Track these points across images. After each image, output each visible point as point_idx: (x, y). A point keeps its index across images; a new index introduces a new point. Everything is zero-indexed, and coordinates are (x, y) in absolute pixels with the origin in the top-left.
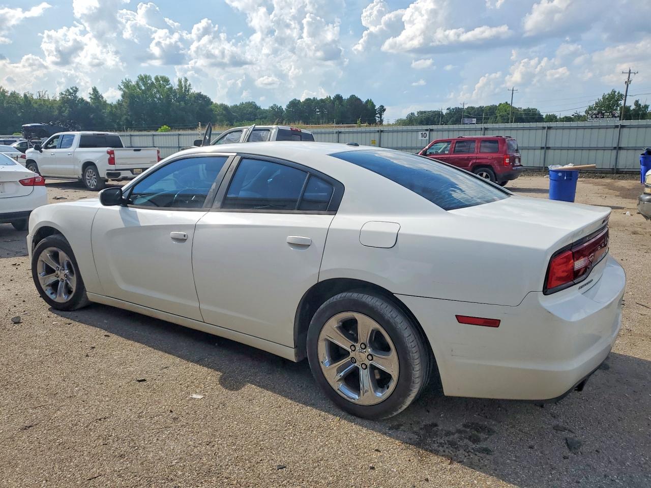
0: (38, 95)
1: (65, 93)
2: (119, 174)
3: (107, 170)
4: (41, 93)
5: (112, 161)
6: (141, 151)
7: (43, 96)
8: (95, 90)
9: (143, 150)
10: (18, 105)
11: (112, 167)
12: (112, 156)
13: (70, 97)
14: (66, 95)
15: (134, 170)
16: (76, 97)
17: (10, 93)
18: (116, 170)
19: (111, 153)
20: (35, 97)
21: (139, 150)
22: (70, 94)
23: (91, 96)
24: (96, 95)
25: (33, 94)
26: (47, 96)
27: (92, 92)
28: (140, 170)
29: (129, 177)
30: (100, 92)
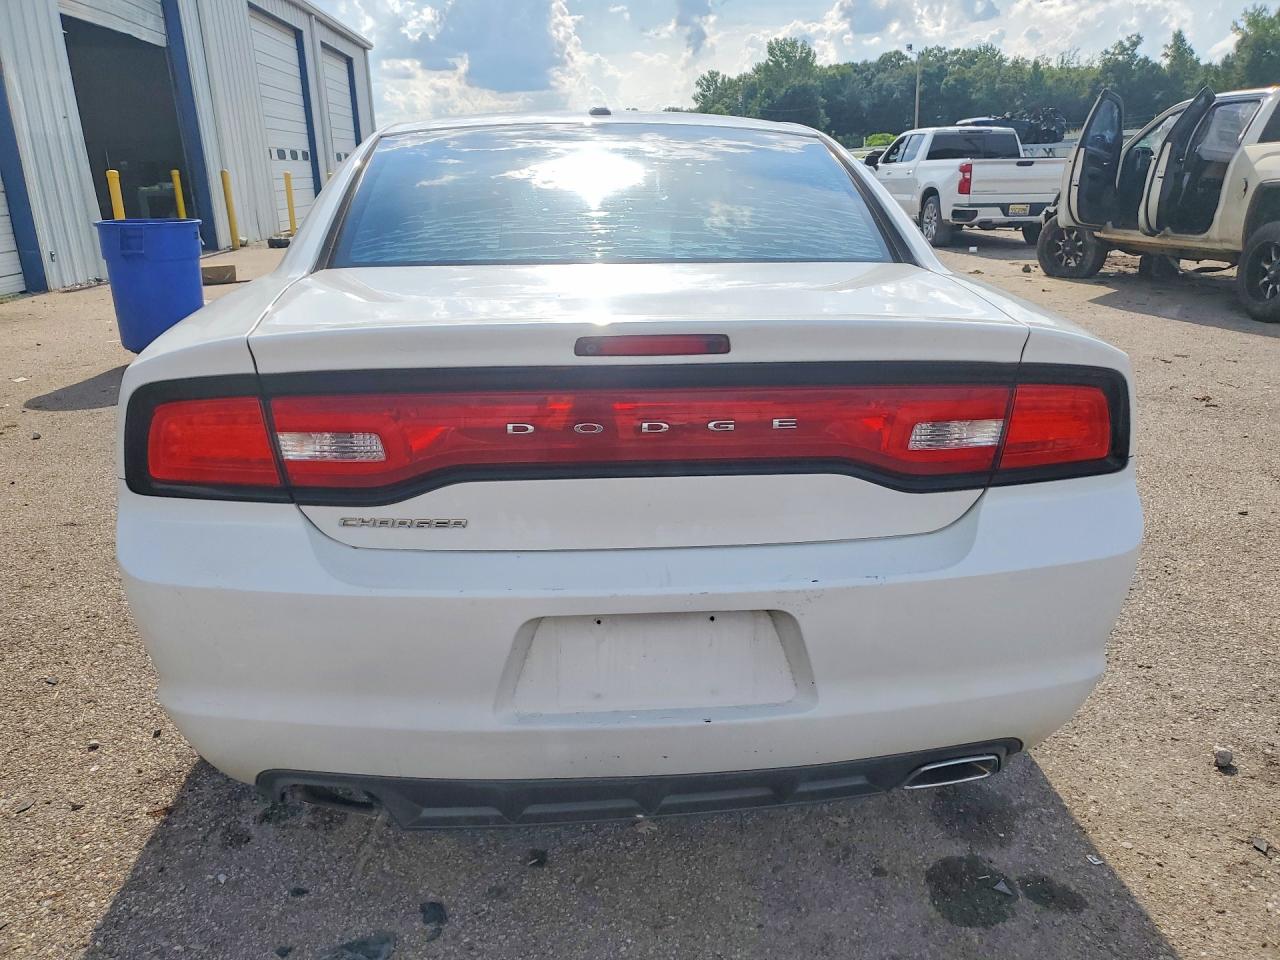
0: (1060, 60)
1: (1112, 51)
2: (975, 213)
3: (955, 205)
4: (1066, 56)
5: (964, 187)
6: (1034, 166)
7: (1068, 61)
8: (1179, 38)
9: (1039, 163)
10: (1019, 83)
11: (964, 199)
12: (968, 176)
13: (1120, 58)
14: (1113, 54)
15: (1011, 206)
16: (1135, 56)
17: (1010, 60)
18: (971, 205)
19: (966, 169)
20: (1054, 64)
21: (1031, 164)
22: (1124, 50)
23: (1167, 51)
24: (1179, 48)
25: (1049, 60)
26: (1075, 61)
27: (1170, 43)
28: (1024, 206)
29: (994, 221)
30: (1190, 39)
